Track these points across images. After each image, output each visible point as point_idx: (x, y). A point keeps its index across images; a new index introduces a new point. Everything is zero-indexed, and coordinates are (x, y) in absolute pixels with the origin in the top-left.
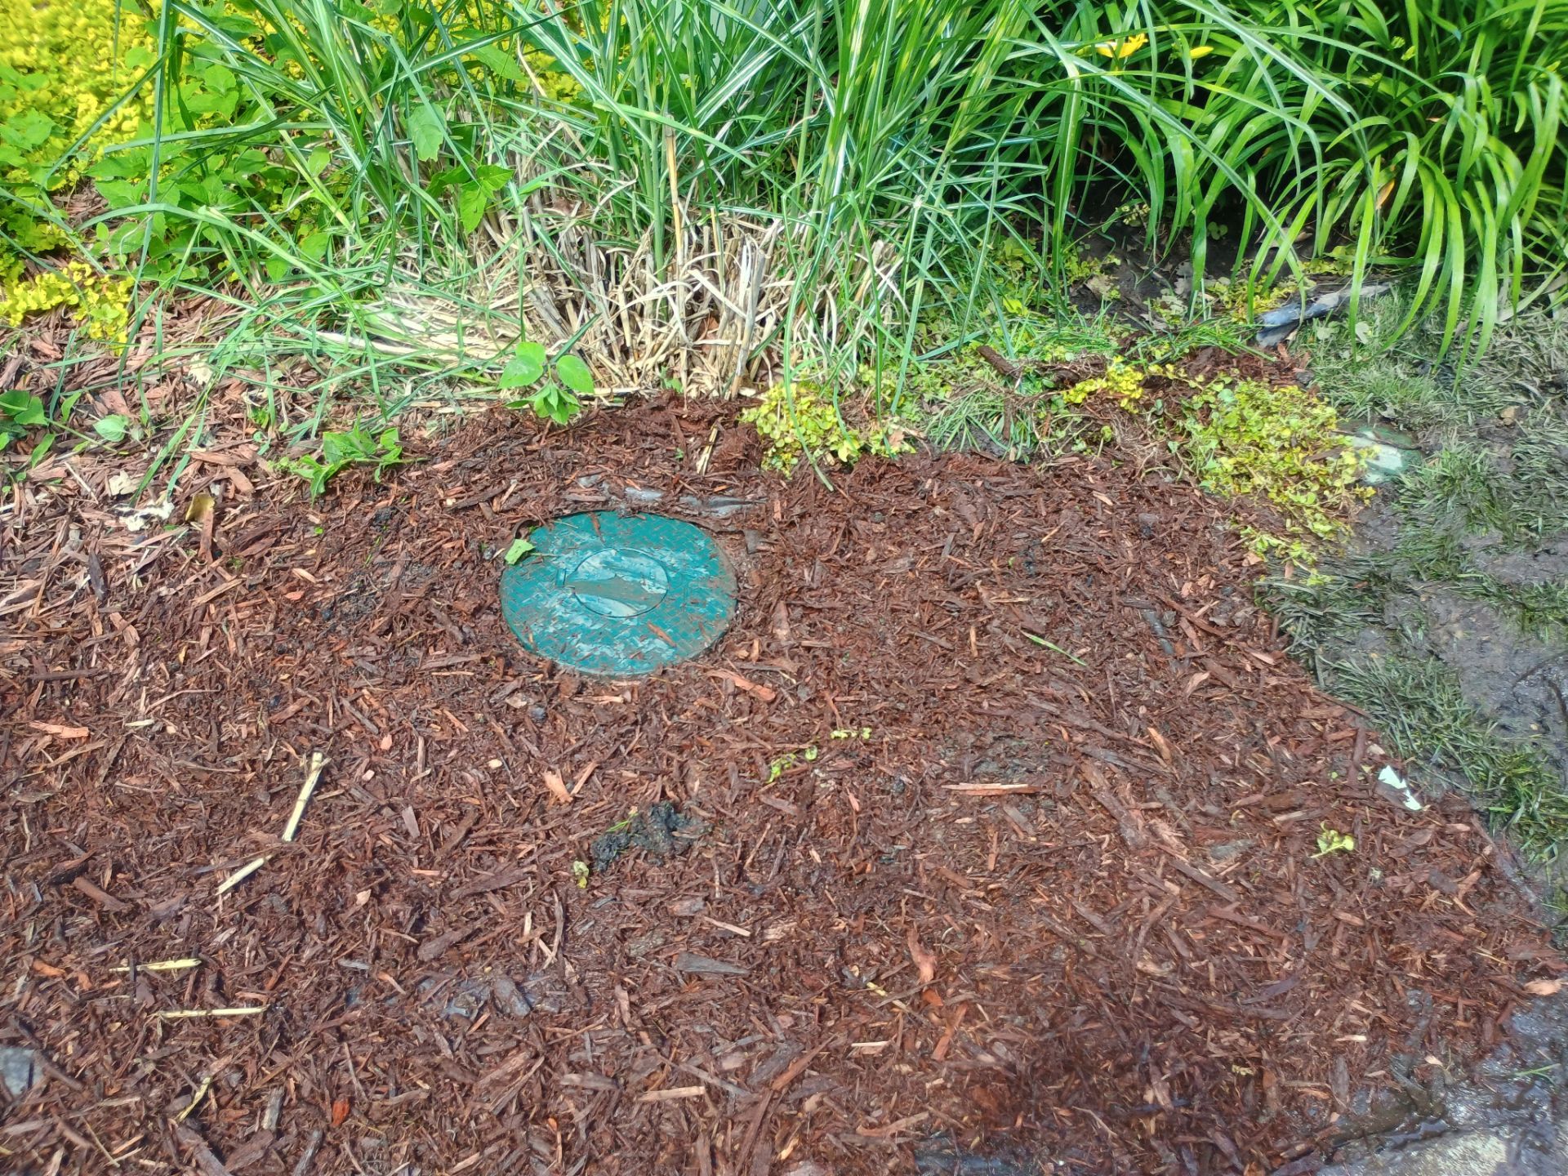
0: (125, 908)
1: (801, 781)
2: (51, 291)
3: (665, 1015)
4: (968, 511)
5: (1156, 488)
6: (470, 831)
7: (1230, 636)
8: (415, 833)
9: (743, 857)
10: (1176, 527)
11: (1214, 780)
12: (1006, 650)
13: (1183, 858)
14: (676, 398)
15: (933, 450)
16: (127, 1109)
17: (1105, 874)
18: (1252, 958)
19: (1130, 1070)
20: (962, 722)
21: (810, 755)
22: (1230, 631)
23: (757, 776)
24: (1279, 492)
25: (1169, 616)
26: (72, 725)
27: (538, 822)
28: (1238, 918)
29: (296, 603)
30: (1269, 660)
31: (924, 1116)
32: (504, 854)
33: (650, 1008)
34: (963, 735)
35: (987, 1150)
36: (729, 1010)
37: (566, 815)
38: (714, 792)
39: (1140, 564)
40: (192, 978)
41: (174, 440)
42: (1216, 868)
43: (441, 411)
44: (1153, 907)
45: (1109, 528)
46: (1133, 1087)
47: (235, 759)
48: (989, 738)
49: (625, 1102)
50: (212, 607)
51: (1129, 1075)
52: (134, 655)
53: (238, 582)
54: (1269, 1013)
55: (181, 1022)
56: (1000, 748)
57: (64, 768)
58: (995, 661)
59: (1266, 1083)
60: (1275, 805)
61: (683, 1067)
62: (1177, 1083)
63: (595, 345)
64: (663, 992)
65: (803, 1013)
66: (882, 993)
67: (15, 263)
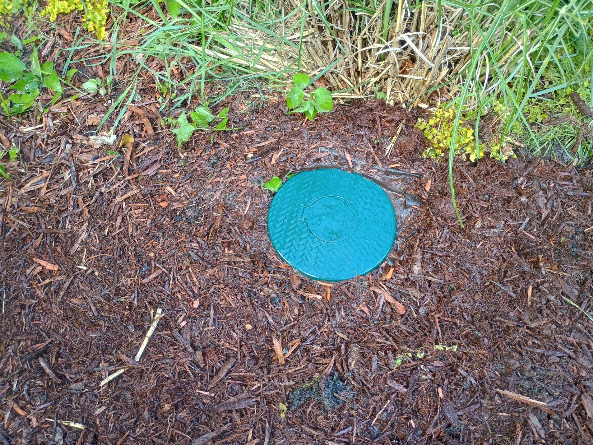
0: (60, 380)
1: (412, 371)
2: (70, 2)
4: (541, 201)
6: (229, 371)
8: (202, 365)
12: (548, 306)
14: (381, 104)
15: (527, 156)
21: (420, 356)
23: (388, 365)
26: (52, 262)
27: (266, 371)
29: (164, 209)
32: (245, 386)
37: (281, 371)
38: (362, 370)
40: (81, 435)
41: (122, 97)
43: (254, 96)
47: (123, 300)
48: (528, 367)
50: (124, 204)
52: (86, 225)
53: (138, 191)
56: (534, 374)
57: (45, 287)
58: (541, 312)
63: (341, 70)
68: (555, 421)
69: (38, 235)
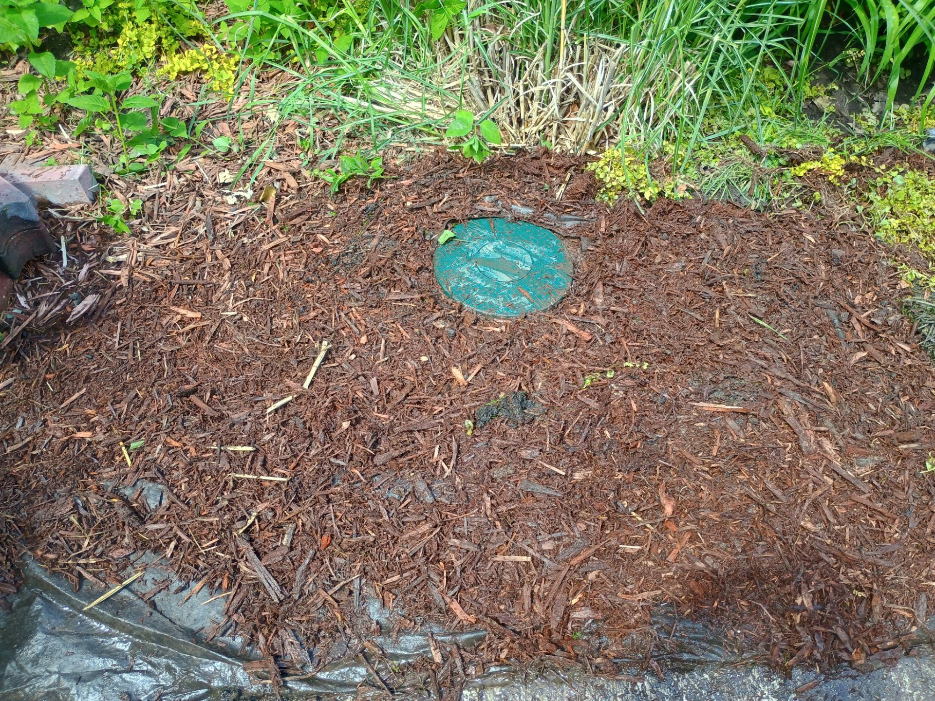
0: (217, 415)
1: (602, 389)
2: (193, 60)
3: (511, 514)
4: (721, 237)
5: (845, 234)
6: (407, 395)
7: (884, 331)
8: (376, 392)
9: (564, 430)
10: (856, 260)
11: (863, 418)
12: (737, 325)
13: (837, 463)
14: (547, 153)
15: (703, 198)
16: (211, 524)
17: (786, 466)
18: (874, 528)
19: (789, 584)
20: (706, 366)
21: (610, 375)
22: (884, 328)
23: (576, 383)
24: (926, 244)
25: (844, 315)
26: (192, 311)
27: (447, 395)
28: (869, 504)
29: (318, 254)
30: (908, 349)
31: (659, 592)
32: (426, 410)
33: (503, 509)
34: (705, 373)
35: (694, 617)
36: (549, 516)
37: (463, 393)
38: (550, 390)
39: (829, 281)
40: (250, 457)
41: (256, 154)
42: (859, 472)
43: (407, 149)
44: (814, 489)
45: (812, 257)
46: (790, 594)
47: (279, 339)
48: (721, 377)
49: (484, 559)
50: (271, 252)
51: (788, 587)
52: (227, 275)
53: (286, 239)
54: (882, 562)
55: (243, 481)
56: (728, 384)
57: (187, 335)
58: (730, 331)
59: (873, 603)
60: (901, 438)
61: (519, 545)
62: (817, 596)
63: (502, 116)
64: (511, 501)
65: (593, 524)
66: (640, 519)
67: (174, 43)
68: (753, 423)
69: (172, 286)
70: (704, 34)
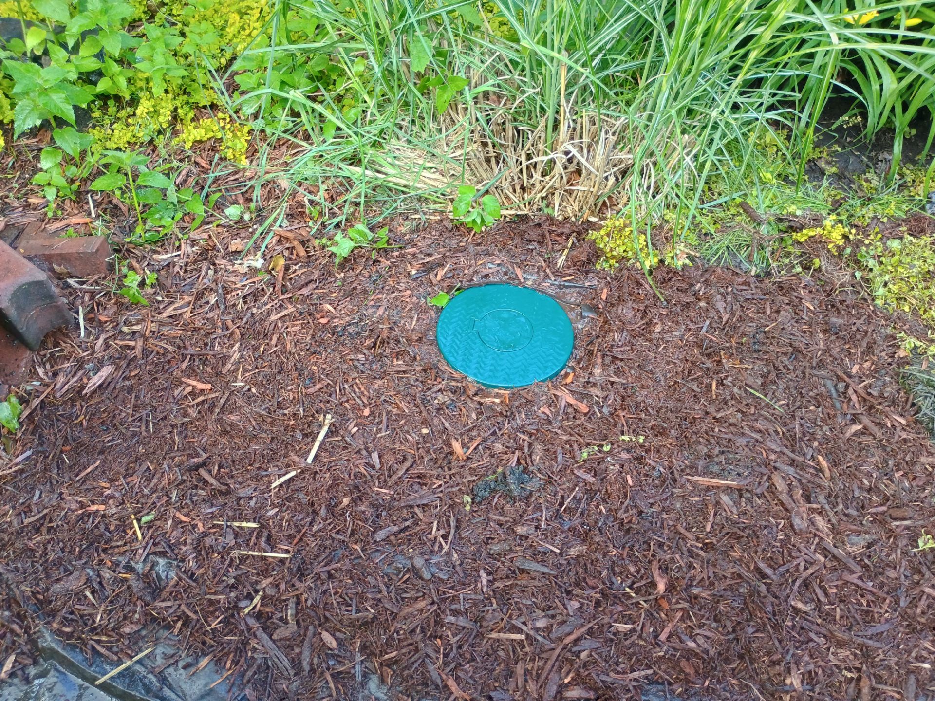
0: (223, 488)
1: (599, 463)
2: (208, 130)
3: (507, 590)
4: (720, 305)
5: (844, 301)
6: (407, 470)
7: (880, 404)
8: (378, 466)
9: (561, 505)
10: (854, 329)
11: (857, 494)
12: (733, 397)
13: (829, 541)
14: (550, 219)
15: (703, 265)
16: (219, 601)
17: (778, 544)
18: (865, 608)
19: (779, 664)
20: (701, 440)
21: (606, 448)
22: (880, 400)
23: (574, 458)
24: (925, 311)
25: (842, 386)
26: (203, 382)
27: (446, 469)
28: (860, 583)
29: (324, 325)
30: (903, 421)
31: (650, 672)
32: (425, 485)
33: (499, 585)
34: (701, 447)
35: (685, 696)
36: (543, 593)
37: (462, 467)
38: (547, 464)
39: (827, 351)
40: (255, 533)
41: (268, 222)
42: (850, 550)
43: (413, 217)
44: (806, 568)
45: (810, 326)
46: (779, 674)
47: (286, 412)
48: (716, 451)
49: (480, 635)
50: (279, 322)
51: (777, 667)
52: (237, 345)
53: (294, 309)
54: (870, 642)
55: (248, 557)
56: (722, 458)
57: (197, 406)
58: (726, 403)
59: (862, 684)
60: (894, 515)
61: (514, 622)
62: (806, 676)
63: (506, 185)
64: (507, 577)
65: (586, 602)
66: (634, 595)
67: (190, 111)
68: (746, 499)
69: (184, 357)
70: (701, 109)
